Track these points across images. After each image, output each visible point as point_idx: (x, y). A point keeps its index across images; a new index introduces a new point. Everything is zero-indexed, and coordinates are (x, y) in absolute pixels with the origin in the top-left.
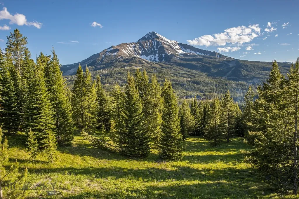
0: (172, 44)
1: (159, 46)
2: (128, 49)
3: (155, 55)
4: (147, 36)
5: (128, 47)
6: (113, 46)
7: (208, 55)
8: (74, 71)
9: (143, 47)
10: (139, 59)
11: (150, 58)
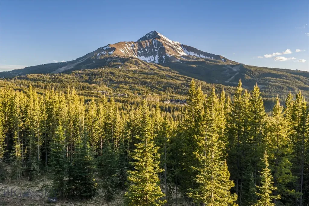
0: (174, 45)
1: (160, 47)
2: (126, 48)
3: (154, 56)
4: (148, 35)
5: (126, 46)
6: (109, 44)
7: (212, 59)
8: (64, 69)
9: (142, 47)
10: (136, 60)
11: (149, 59)
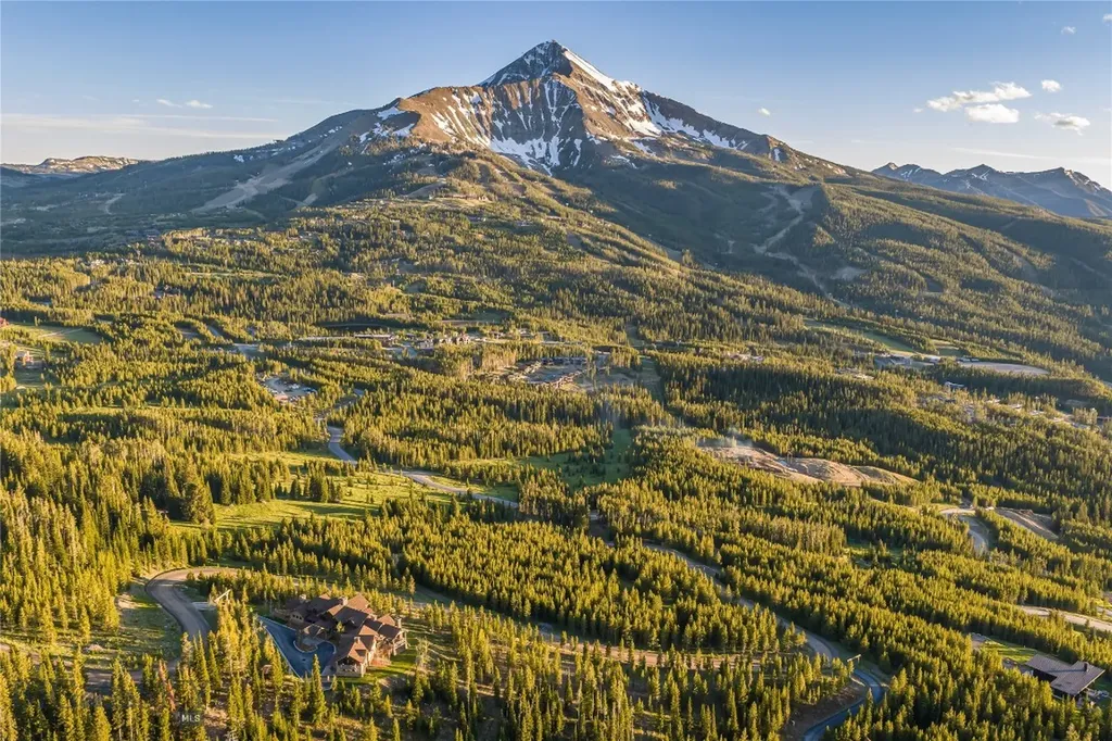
0: (619, 95)
1: (566, 108)
2: (453, 111)
3: (548, 139)
4: (531, 58)
5: (455, 102)
6: (399, 100)
7: (743, 149)
9: (507, 104)
10: (484, 162)
11: (531, 151)
